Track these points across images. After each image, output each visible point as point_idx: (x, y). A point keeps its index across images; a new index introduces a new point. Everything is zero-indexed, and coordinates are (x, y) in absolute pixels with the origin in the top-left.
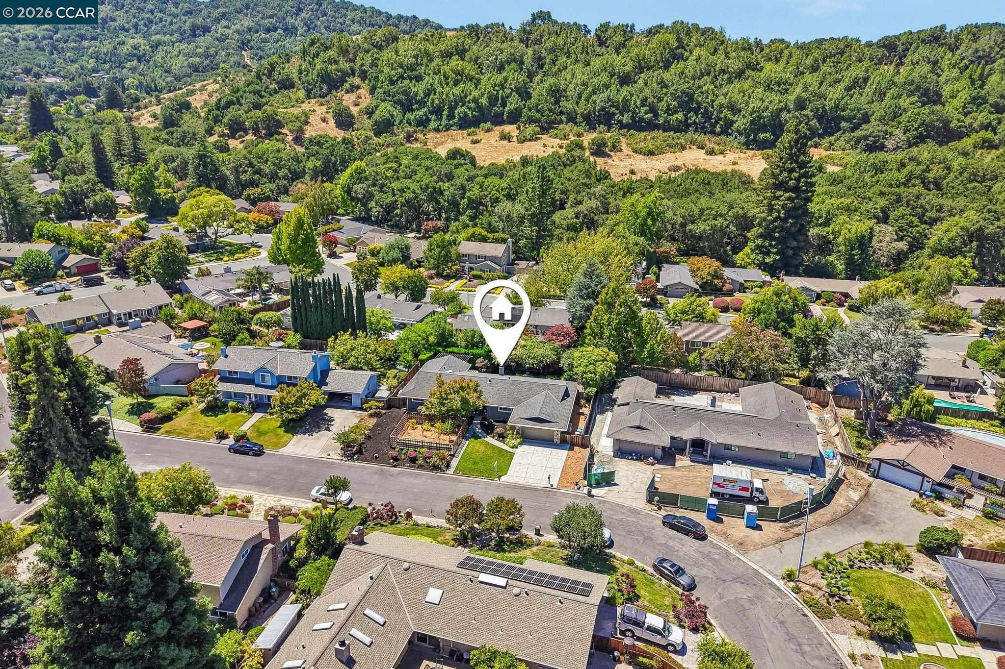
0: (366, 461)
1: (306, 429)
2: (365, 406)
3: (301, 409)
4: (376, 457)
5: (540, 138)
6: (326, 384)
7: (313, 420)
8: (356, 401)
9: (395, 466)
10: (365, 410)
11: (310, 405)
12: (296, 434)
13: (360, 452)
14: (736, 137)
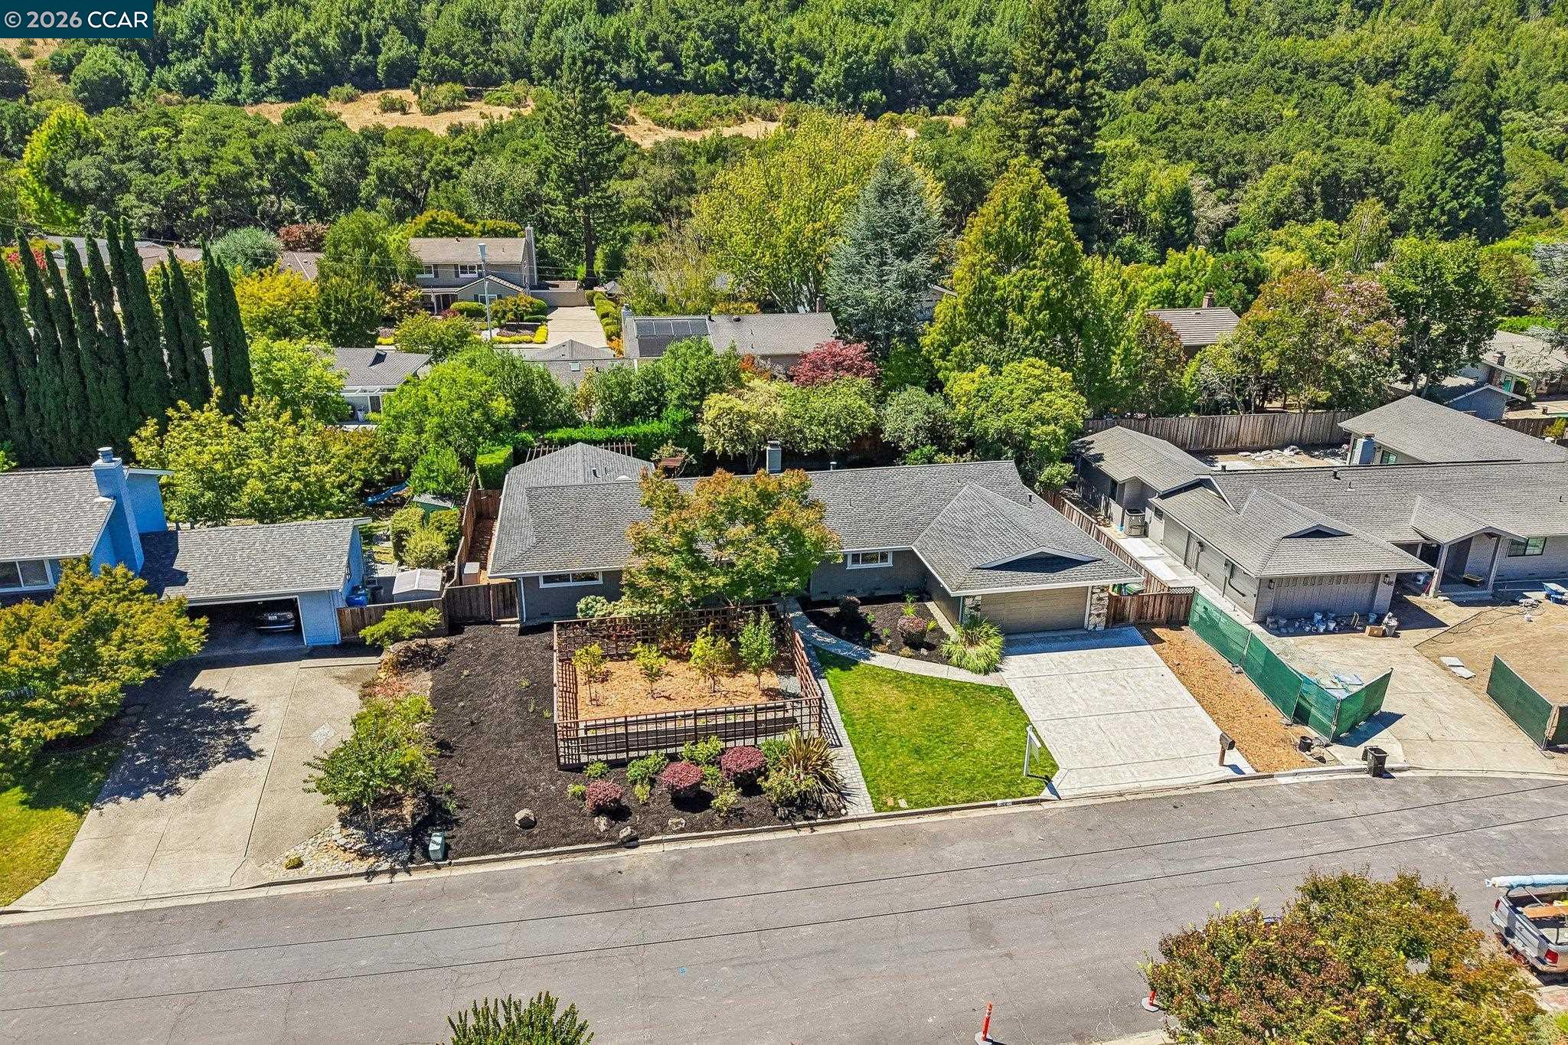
0: (485, 848)
1: (139, 772)
2: (368, 633)
3: (96, 689)
4: (527, 824)
5: (467, 107)
6: (180, 579)
7: (156, 727)
8: (320, 623)
9: (631, 843)
10: (376, 650)
11: (139, 662)
12: (95, 798)
13: (435, 815)
14: (822, 102)
